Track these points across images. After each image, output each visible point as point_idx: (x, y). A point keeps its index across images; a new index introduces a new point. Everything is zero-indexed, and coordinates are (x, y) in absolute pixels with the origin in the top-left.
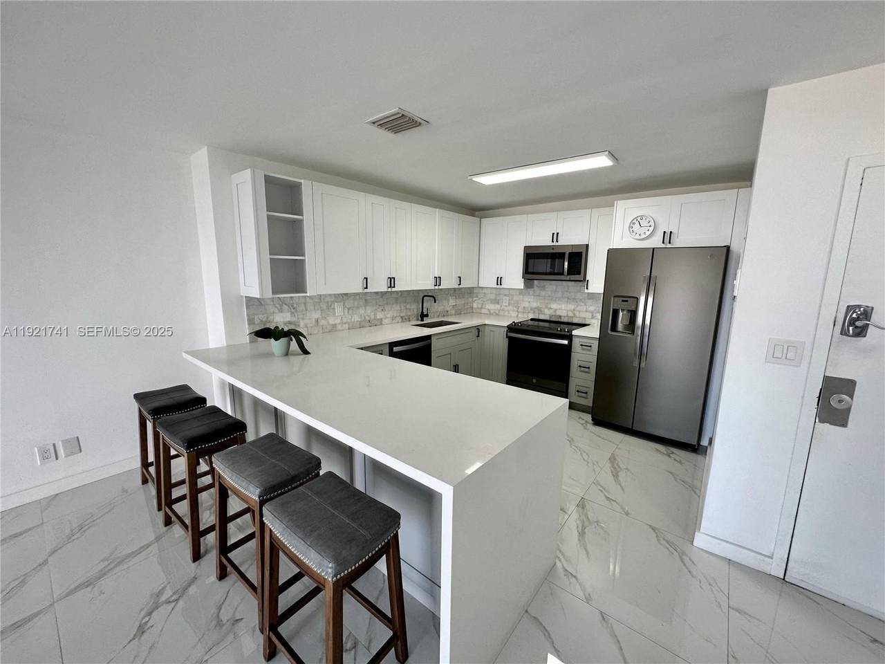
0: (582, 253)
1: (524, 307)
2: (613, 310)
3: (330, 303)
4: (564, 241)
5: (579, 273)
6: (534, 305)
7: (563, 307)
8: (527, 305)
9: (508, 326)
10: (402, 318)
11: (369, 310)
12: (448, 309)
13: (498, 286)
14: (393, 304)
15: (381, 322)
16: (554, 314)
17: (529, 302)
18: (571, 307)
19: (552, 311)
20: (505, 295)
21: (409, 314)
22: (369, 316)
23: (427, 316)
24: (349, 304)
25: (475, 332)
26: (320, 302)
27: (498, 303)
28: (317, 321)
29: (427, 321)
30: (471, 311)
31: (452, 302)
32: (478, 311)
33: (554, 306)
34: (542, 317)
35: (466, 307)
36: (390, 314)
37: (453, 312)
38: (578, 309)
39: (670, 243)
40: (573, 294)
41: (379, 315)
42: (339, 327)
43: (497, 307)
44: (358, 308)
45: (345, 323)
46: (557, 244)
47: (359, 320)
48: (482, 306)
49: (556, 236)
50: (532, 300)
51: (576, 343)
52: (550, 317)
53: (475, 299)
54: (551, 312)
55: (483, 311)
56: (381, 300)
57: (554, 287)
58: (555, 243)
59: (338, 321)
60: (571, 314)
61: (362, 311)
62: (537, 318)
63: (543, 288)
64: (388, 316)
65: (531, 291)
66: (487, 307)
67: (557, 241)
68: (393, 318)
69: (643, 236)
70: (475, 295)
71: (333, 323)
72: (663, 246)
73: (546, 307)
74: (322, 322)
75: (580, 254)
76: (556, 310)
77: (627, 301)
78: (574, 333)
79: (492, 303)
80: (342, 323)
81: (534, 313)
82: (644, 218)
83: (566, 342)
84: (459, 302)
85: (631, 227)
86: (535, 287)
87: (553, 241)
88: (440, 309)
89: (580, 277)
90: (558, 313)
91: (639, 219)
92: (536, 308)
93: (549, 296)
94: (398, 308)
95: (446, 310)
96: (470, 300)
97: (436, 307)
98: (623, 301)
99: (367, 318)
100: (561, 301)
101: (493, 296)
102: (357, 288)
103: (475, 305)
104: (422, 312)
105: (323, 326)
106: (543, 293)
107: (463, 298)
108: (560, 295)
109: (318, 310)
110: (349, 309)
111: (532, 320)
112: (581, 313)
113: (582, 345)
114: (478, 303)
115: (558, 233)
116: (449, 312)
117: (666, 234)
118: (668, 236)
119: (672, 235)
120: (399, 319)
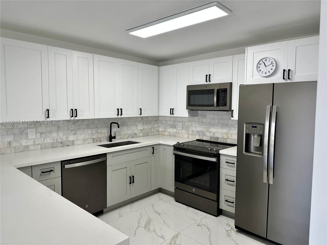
0: (226, 89)
1: (192, 131)
2: (246, 134)
3: (22, 129)
4: (214, 80)
5: (225, 105)
6: (199, 129)
7: (220, 130)
8: (194, 129)
9: (174, 146)
10: (93, 139)
11: (61, 134)
12: (137, 132)
13: (172, 115)
14: (85, 129)
15: (73, 143)
16: (213, 136)
17: (196, 127)
18: (225, 131)
19: (212, 133)
20: (180, 122)
21: (100, 136)
22: (61, 139)
23: (115, 137)
24: (41, 129)
25: (151, 150)
26: (12, 129)
27: (175, 128)
28: (10, 143)
29: (114, 141)
30: (158, 133)
31: (140, 127)
32: (162, 133)
33: (213, 130)
34: (205, 138)
35: (153, 130)
36: (82, 137)
37: (141, 134)
38: (230, 132)
39: (289, 78)
40: (226, 121)
41: (71, 138)
42: (32, 148)
43: (175, 130)
44: (51, 132)
45: (38, 145)
46: (210, 83)
47: (52, 142)
48: (165, 129)
49: (208, 77)
50: (198, 126)
51: (223, 160)
52: (211, 139)
53: (160, 125)
54: (211, 135)
55: (166, 133)
56: (73, 126)
57: (212, 116)
58: (208, 83)
59: (31, 143)
60: (225, 136)
61: (54, 135)
62: (201, 139)
63: (205, 116)
64: (80, 138)
65: (196, 118)
66: (168, 130)
67: (209, 81)
68: (84, 140)
69: (269, 74)
70: (160, 122)
71: (25, 144)
72: (284, 81)
73: (208, 131)
74: (14, 144)
75: (225, 91)
76: (214, 133)
77: (256, 127)
78: (221, 152)
79: (171, 127)
80: (35, 145)
81: (199, 135)
82: (268, 59)
83: (214, 160)
84: (146, 127)
85: (258, 67)
86: (199, 115)
87: (206, 81)
88: (129, 132)
89: (227, 108)
90: (217, 135)
91: (264, 60)
92: (200, 131)
93: (209, 123)
94: (89, 132)
95: (134, 133)
96: (156, 125)
97: (125, 131)
98: (253, 127)
99: (60, 140)
100: (218, 126)
101: (171, 123)
102: (41, 118)
103: (160, 129)
104: (111, 135)
105: (15, 147)
106: (205, 120)
107: (150, 124)
108: (217, 121)
109: (11, 134)
110: (41, 134)
111: (197, 140)
112: (233, 135)
113: (227, 162)
114: (162, 127)
115: (210, 75)
116: (138, 134)
117: (285, 72)
118: (287, 73)
119: (290, 72)
120: (91, 140)
